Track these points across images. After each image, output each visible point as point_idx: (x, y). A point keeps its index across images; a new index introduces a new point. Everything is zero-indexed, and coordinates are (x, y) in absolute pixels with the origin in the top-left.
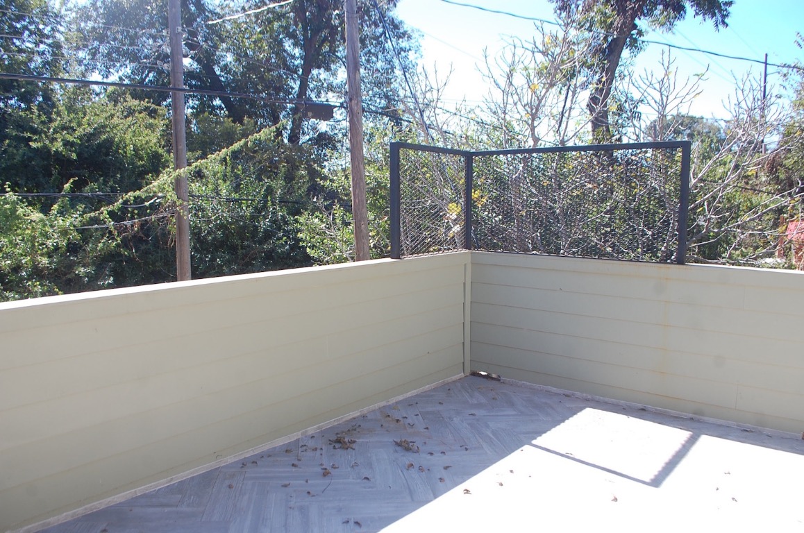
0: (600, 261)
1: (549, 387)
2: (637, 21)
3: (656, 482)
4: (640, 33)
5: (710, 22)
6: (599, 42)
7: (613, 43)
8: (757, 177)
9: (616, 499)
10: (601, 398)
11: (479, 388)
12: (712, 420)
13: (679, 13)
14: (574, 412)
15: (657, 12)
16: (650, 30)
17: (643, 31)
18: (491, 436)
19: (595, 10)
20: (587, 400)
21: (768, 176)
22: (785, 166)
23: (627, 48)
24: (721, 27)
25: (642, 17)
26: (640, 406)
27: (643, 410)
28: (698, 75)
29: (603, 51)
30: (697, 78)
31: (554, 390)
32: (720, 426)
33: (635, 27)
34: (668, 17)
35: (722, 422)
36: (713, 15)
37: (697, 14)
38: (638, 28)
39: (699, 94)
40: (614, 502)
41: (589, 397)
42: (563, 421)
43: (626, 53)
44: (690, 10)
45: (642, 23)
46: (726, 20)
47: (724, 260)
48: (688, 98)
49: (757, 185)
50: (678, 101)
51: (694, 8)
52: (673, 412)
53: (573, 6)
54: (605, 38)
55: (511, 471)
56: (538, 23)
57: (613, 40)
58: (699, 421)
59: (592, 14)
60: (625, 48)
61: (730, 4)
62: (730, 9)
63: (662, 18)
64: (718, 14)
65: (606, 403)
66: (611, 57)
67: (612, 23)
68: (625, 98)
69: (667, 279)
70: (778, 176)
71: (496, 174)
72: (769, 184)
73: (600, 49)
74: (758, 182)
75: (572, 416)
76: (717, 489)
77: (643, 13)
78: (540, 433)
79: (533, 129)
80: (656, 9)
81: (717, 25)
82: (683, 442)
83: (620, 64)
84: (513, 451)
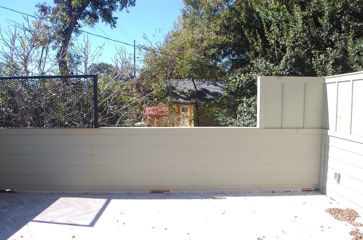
0: (61, 129)
1: (42, 191)
2: (77, 21)
3: (92, 224)
4: (80, 26)
5: (109, 25)
6: (61, 28)
7: (67, 29)
8: (132, 90)
9: (74, 237)
10: (67, 192)
11: (4, 198)
12: (115, 192)
13: (96, 20)
14: (54, 201)
15: (86, 18)
16: (84, 25)
17: (81, 25)
18: (11, 221)
19: (58, 13)
20: (61, 194)
21: (136, 89)
22: (142, 85)
23: (74, 32)
24: (113, 28)
25: (79, 19)
26: (85, 192)
27: (86, 193)
28: (100, 47)
29: (63, 33)
30: (100, 48)
31: (45, 192)
32: (119, 194)
33: (77, 23)
34: (91, 21)
35: (120, 192)
36: (110, 22)
37: (103, 21)
38: (78, 24)
39: (101, 55)
40: (73, 238)
41: (62, 192)
42: (49, 206)
43: (73, 35)
44: (100, 19)
45: (80, 22)
46: (115, 25)
47: (117, 125)
48: (96, 56)
49: (132, 93)
50: (92, 57)
51: (102, 18)
52: (99, 192)
53: (48, 10)
54: (64, 27)
55: (22, 237)
56: (25, 16)
57: (67, 28)
58: (110, 194)
59: (57, 15)
60: (73, 32)
61: (116, 18)
62: (116, 20)
63: (89, 21)
64: (112, 23)
65: (70, 194)
66: (67, 36)
67: (66, 20)
68: (74, 55)
69: (91, 135)
70: (140, 89)
71: (9, 89)
72: (137, 92)
73: (61, 32)
74: (133, 92)
75: (53, 203)
76: (118, 221)
77: (80, 18)
78: (37, 214)
79: (26, 67)
80: (86, 16)
81: (112, 27)
82: (103, 204)
83: (71, 39)
84: (23, 226)
